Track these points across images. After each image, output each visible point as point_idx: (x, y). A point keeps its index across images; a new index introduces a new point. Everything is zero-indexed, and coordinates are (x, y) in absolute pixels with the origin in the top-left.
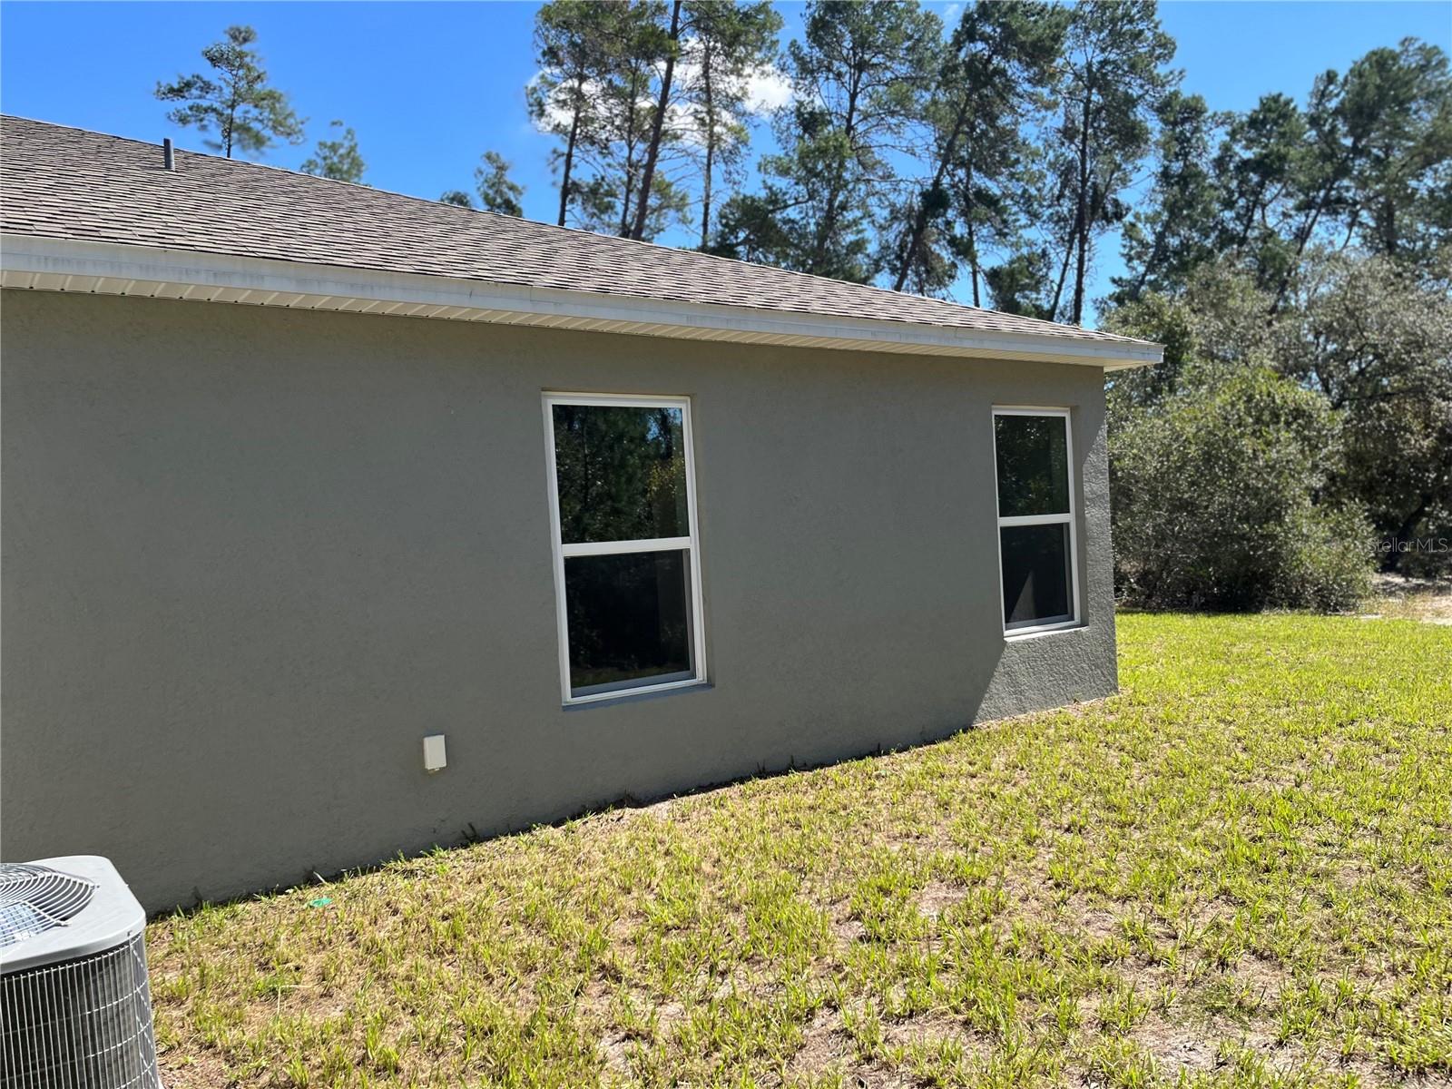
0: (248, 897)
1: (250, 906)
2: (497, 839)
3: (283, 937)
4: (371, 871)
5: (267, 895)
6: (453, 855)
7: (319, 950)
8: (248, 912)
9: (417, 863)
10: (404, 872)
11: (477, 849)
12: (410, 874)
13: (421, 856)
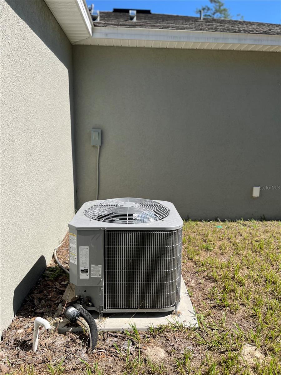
0: (201, 221)
1: (201, 223)
2: (272, 221)
3: (210, 234)
4: (234, 222)
5: (205, 221)
6: (257, 223)
7: (219, 240)
8: (200, 225)
9: (247, 222)
10: (242, 224)
11: (265, 222)
12: (245, 225)
13: (248, 221)
